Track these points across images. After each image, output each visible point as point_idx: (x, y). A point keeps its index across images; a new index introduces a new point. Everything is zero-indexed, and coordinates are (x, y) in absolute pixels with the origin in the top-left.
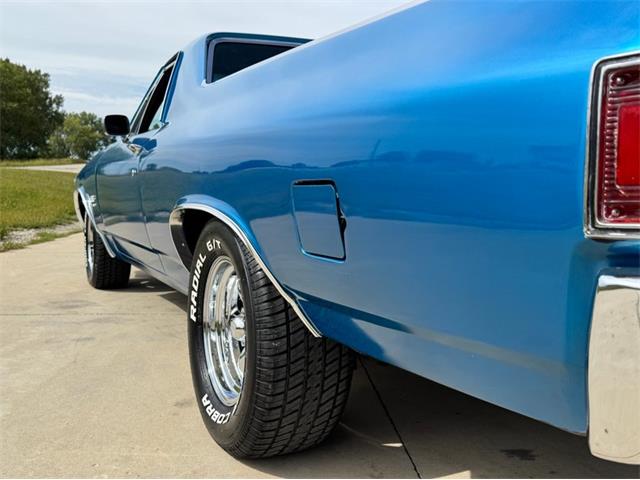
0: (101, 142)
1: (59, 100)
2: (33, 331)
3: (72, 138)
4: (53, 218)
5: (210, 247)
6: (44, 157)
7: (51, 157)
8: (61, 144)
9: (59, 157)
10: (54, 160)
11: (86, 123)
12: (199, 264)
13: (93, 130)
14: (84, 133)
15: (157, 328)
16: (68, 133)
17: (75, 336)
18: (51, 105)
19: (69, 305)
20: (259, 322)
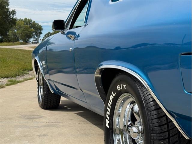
0: (34, 34)
1: (14, 12)
2: (17, 131)
3: (20, 32)
4: (15, 72)
5: (119, 88)
6: (6, 41)
7: (10, 41)
8: (14, 34)
9: (14, 42)
10: (11, 43)
11: (27, 24)
12: (112, 97)
13: (30, 28)
14: (26, 29)
15: (78, 131)
16: (18, 29)
17: (38, 134)
18: (10, 15)
19: (32, 118)
20: (153, 130)
